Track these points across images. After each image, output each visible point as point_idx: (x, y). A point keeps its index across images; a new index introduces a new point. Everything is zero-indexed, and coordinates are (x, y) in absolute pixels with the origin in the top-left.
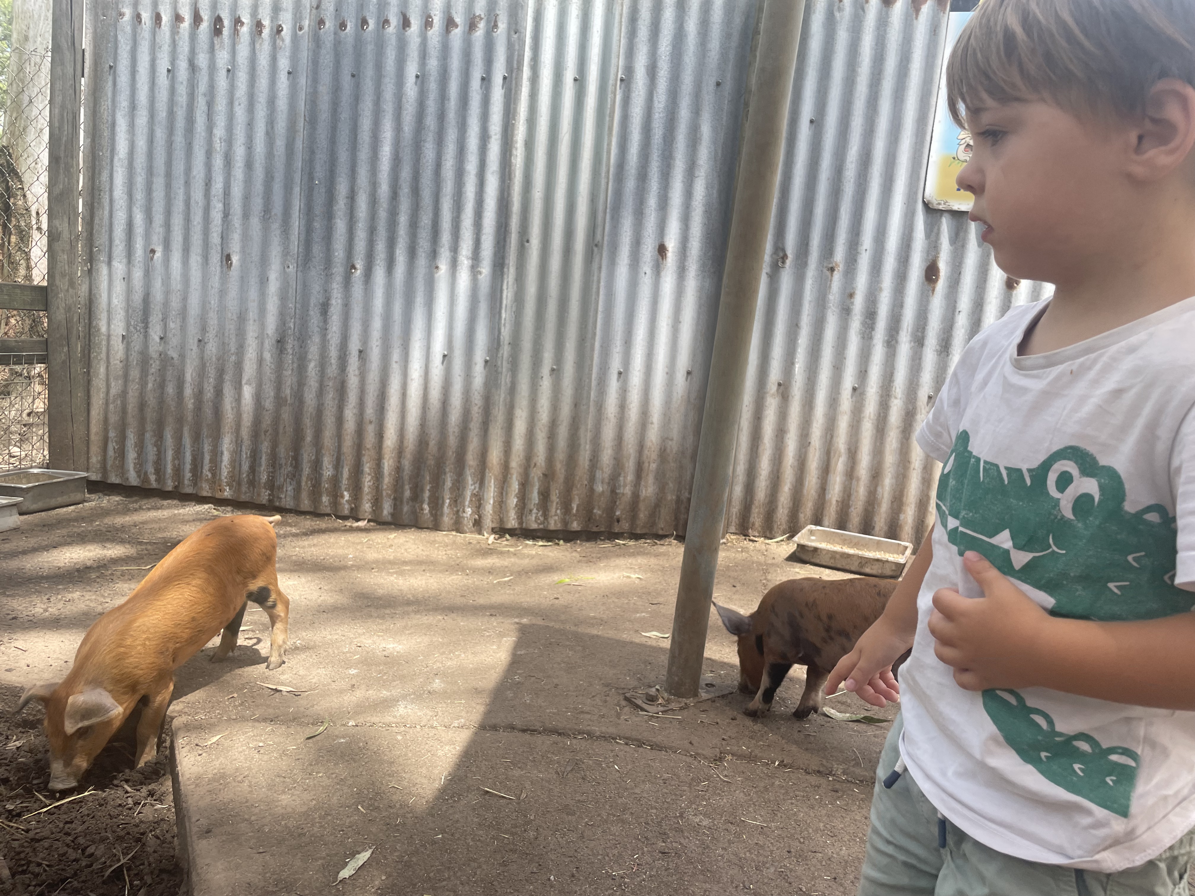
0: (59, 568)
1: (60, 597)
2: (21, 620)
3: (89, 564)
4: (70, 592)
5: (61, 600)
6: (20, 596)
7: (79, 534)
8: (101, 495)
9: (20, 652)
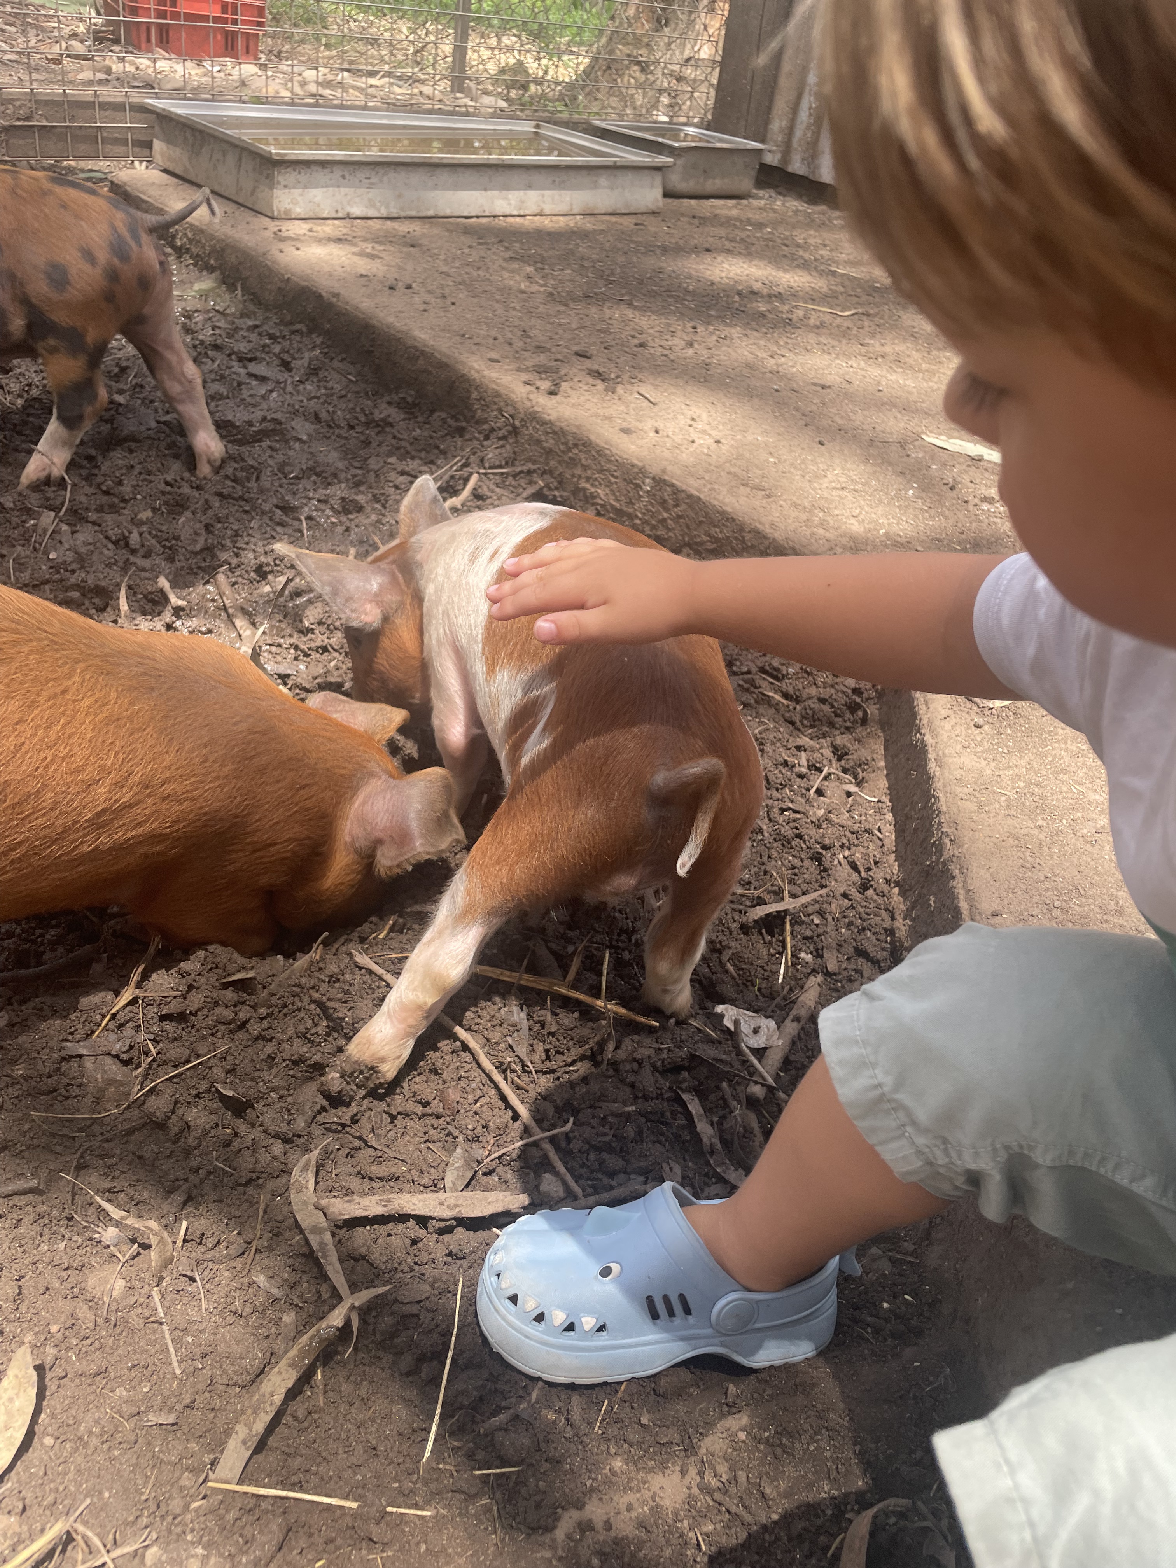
0: (713, 284)
1: (711, 328)
2: (652, 350)
3: (757, 286)
4: (727, 325)
5: (712, 333)
6: (653, 312)
7: (742, 239)
8: (772, 193)
9: (646, 403)
